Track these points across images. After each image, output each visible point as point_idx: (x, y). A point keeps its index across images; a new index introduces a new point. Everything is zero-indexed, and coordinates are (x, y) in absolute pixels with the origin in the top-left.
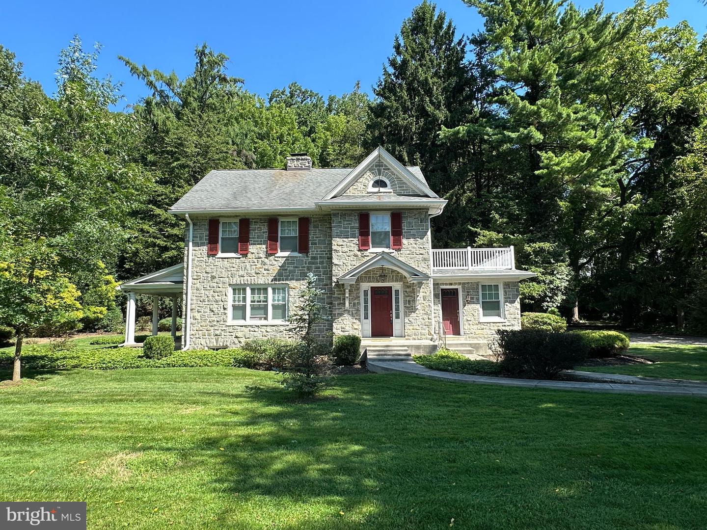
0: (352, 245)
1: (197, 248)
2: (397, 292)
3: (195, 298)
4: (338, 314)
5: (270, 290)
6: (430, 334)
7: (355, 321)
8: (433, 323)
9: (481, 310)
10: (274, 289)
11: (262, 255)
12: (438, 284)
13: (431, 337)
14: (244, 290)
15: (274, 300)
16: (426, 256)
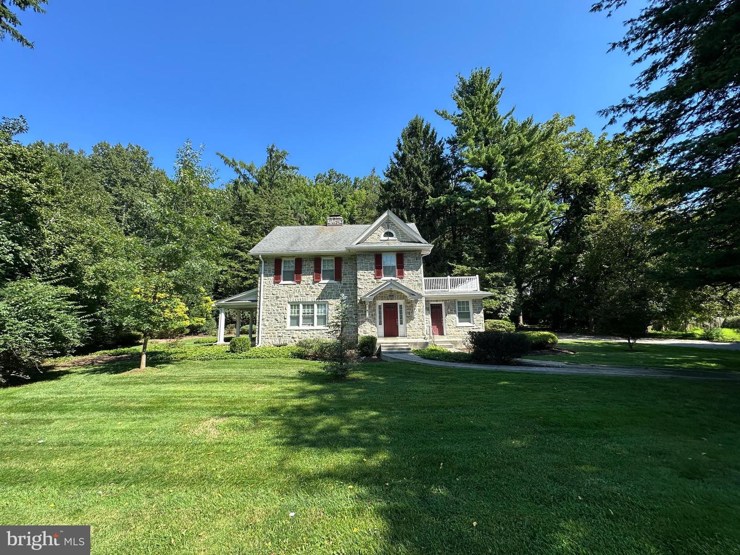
0: (370, 275)
1: (267, 278)
2: (401, 306)
3: (265, 311)
4: (361, 321)
5: (316, 306)
6: (423, 335)
7: (372, 326)
8: (426, 327)
9: (457, 318)
10: (318, 305)
11: (311, 282)
12: (428, 301)
13: (424, 337)
14: (298, 306)
15: (318, 312)
16: (420, 282)
